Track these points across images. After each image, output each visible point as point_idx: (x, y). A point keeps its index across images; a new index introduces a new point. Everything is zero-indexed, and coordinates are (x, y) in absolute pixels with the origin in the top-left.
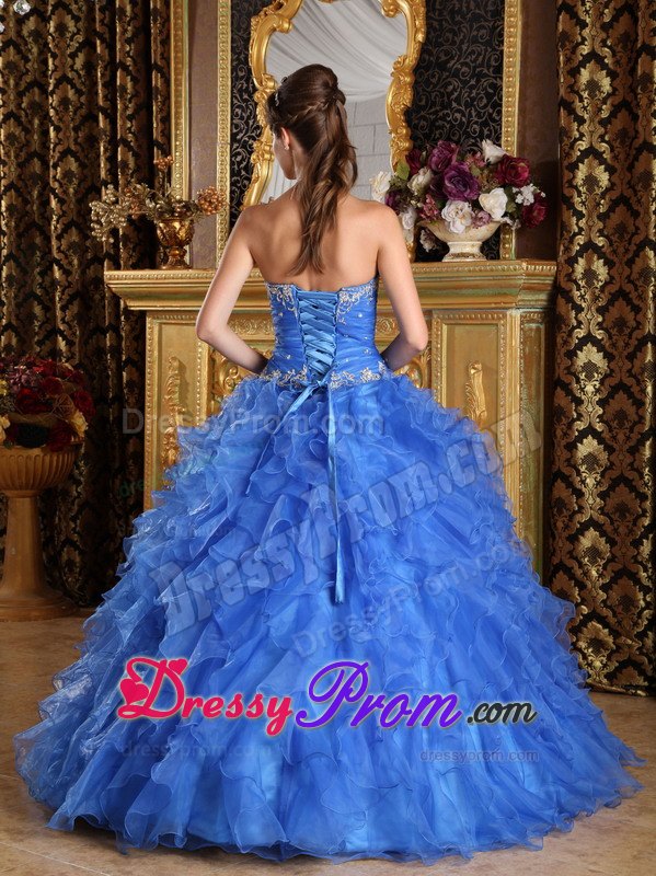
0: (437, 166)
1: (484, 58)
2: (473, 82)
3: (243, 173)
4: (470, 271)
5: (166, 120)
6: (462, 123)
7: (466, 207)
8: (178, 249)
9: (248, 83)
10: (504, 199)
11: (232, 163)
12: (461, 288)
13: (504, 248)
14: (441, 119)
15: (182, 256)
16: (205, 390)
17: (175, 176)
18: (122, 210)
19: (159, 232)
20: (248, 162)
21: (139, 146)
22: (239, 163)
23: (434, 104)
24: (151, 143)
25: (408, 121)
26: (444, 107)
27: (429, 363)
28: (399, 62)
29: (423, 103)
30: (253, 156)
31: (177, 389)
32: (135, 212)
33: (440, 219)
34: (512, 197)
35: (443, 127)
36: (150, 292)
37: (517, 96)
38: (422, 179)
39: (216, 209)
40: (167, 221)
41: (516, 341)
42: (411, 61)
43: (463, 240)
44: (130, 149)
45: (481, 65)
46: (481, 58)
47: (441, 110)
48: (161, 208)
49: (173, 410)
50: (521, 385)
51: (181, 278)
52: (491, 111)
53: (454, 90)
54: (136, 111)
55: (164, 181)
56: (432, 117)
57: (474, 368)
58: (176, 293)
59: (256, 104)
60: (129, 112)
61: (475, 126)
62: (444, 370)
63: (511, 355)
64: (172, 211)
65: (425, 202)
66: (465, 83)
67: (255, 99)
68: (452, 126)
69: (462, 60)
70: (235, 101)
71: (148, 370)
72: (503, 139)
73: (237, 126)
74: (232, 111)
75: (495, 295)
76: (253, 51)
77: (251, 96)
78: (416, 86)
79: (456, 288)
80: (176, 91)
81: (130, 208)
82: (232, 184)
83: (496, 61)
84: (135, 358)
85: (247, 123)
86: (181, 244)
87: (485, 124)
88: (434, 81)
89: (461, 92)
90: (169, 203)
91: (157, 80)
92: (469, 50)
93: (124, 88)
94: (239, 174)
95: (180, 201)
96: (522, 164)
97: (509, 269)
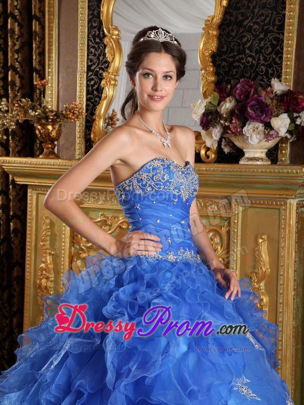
0: (240, 97)
1: (270, 19)
2: (262, 36)
3: (95, 93)
4: (262, 172)
5: (42, 54)
6: (252, 65)
7: (261, 126)
8: (50, 144)
9: (99, 31)
10: (288, 121)
11: (88, 86)
12: (255, 183)
13: (282, 153)
14: (237, 61)
15: (53, 149)
16: (68, 240)
17: (48, 92)
18: (13, 117)
19: (37, 132)
20: (99, 85)
21: (23, 71)
22: (93, 86)
23: (232, 51)
24: (32, 70)
25: (214, 62)
26: (240, 53)
27: (228, 232)
28: (209, 21)
29: (225, 49)
30: (103, 82)
31: (48, 238)
32: (21, 119)
33: (241, 133)
34: (293, 120)
35: (238, 67)
36: (31, 173)
37: (295, 47)
38: (228, 105)
39: (77, 117)
40: (43, 126)
41: (293, 221)
42: (217, 20)
43: (255, 149)
44: (17, 73)
45: (269, 24)
46: (268, 19)
47: (238, 55)
48: (38, 115)
49: (46, 253)
50: (296, 252)
51: (53, 165)
52: (274, 57)
53: (248, 41)
54: (21, 47)
55: (40, 95)
56: (231, 60)
57: (262, 239)
58: (49, 175)
59: (105, 46)
60: (16, 48)
61: (262, 67)
62: (239, 238)
63: (289, 231)
64: (47, 118)
65: (231, 122)
66: (256, 36)
67: (105, 43)
68: (245, 67)
69: (254, 20)
70: (90, 43)
71: (28, 225)
72: (283, 77)
73: (91, 61)
74: (88, 49)
75: (280, 189)
76: (104, 9)
77: (101, 39)
78: (220, 37)
79: (251, 183)
80: (49, 34)
81: (18, 115)
82: (87, 100)
83: (280, 21)
84: (19, 213)
85: (98, 59)
86: (52, 140)
87: (270, 66)
88: (233, 34)
89: (252, 42)
90: (45, 112)
91: (35, 26)
92: (260, 13)
93: (13, 31)
94: (92, 93)
95: (52, 111)
96: (301, 96)
97: (292, 172)
